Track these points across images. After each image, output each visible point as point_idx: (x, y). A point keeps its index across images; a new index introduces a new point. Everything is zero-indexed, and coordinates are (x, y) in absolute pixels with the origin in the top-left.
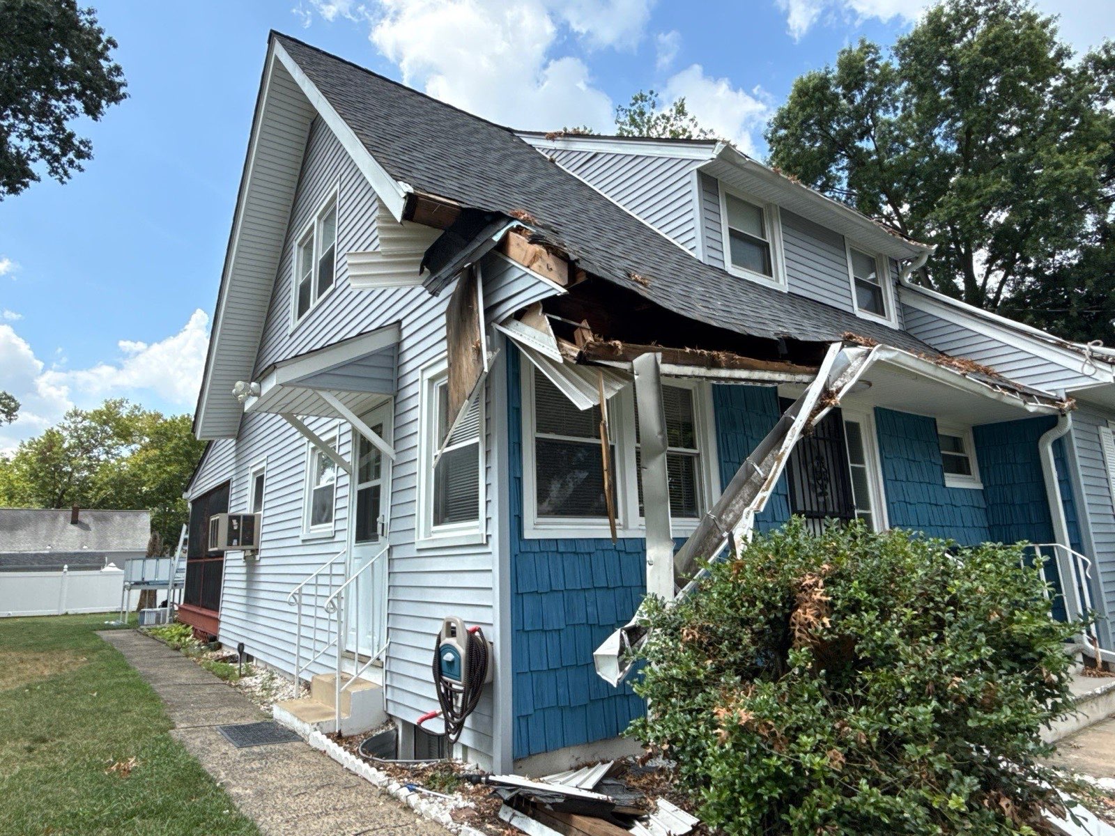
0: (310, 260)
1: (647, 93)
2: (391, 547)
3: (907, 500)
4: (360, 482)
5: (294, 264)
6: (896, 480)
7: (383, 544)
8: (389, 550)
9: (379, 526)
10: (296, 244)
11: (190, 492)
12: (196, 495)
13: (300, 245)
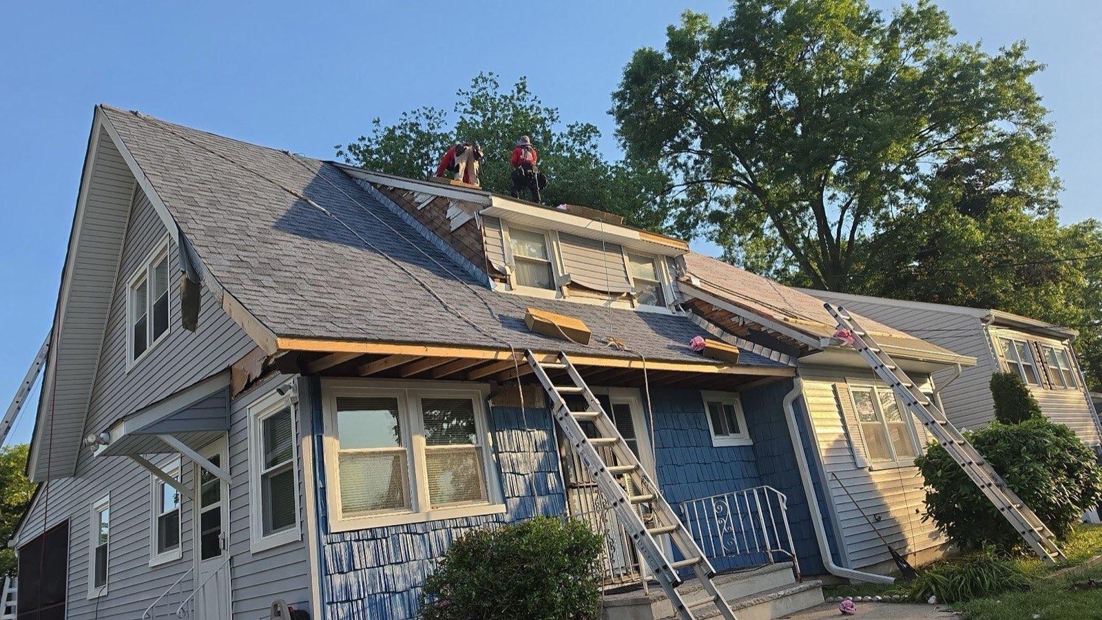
0: (145, 302)
1: (486, 75)
2: (232, 557)
3: (675, 463)
4: (203, 506)
5: (128, 305)
6: (663, 448)
7: (226, 555)
8: (230, 560)
9: (221, 542)
10: (128, 286)
11: (17, 539)
12: (24, 542)
13: (132, 287)
